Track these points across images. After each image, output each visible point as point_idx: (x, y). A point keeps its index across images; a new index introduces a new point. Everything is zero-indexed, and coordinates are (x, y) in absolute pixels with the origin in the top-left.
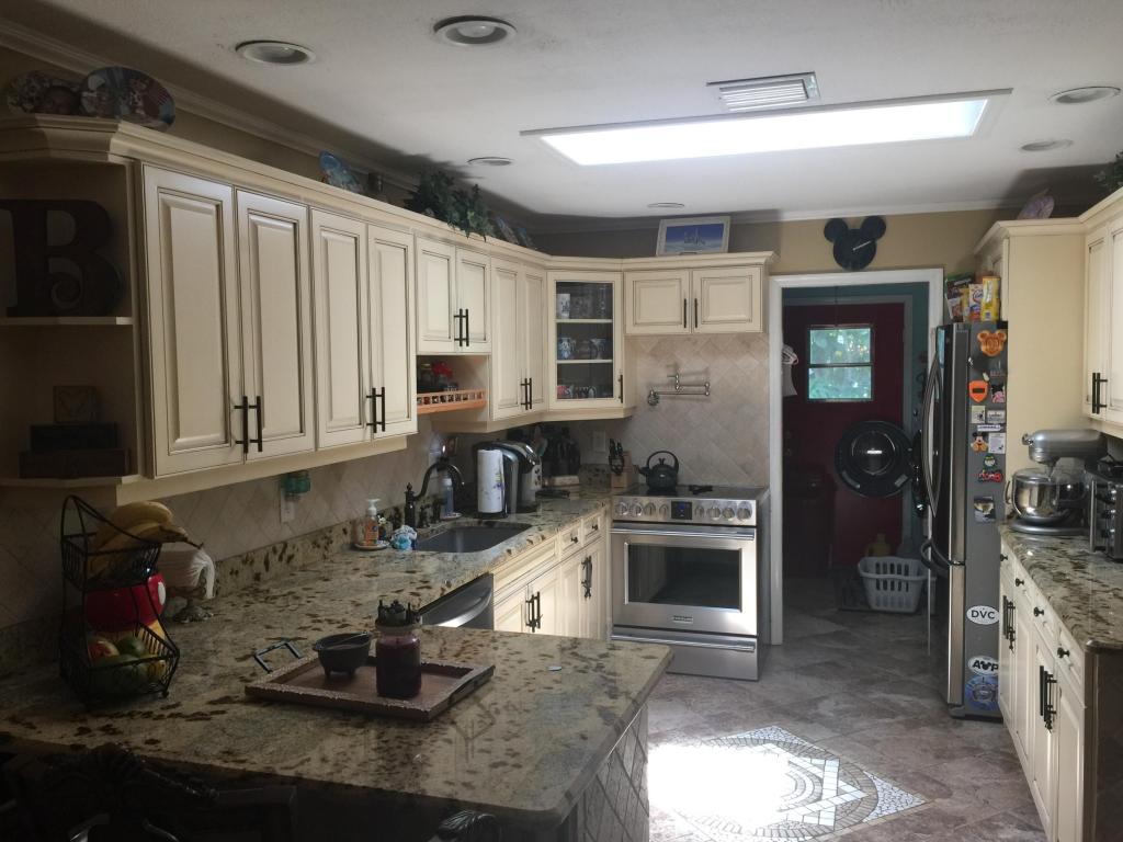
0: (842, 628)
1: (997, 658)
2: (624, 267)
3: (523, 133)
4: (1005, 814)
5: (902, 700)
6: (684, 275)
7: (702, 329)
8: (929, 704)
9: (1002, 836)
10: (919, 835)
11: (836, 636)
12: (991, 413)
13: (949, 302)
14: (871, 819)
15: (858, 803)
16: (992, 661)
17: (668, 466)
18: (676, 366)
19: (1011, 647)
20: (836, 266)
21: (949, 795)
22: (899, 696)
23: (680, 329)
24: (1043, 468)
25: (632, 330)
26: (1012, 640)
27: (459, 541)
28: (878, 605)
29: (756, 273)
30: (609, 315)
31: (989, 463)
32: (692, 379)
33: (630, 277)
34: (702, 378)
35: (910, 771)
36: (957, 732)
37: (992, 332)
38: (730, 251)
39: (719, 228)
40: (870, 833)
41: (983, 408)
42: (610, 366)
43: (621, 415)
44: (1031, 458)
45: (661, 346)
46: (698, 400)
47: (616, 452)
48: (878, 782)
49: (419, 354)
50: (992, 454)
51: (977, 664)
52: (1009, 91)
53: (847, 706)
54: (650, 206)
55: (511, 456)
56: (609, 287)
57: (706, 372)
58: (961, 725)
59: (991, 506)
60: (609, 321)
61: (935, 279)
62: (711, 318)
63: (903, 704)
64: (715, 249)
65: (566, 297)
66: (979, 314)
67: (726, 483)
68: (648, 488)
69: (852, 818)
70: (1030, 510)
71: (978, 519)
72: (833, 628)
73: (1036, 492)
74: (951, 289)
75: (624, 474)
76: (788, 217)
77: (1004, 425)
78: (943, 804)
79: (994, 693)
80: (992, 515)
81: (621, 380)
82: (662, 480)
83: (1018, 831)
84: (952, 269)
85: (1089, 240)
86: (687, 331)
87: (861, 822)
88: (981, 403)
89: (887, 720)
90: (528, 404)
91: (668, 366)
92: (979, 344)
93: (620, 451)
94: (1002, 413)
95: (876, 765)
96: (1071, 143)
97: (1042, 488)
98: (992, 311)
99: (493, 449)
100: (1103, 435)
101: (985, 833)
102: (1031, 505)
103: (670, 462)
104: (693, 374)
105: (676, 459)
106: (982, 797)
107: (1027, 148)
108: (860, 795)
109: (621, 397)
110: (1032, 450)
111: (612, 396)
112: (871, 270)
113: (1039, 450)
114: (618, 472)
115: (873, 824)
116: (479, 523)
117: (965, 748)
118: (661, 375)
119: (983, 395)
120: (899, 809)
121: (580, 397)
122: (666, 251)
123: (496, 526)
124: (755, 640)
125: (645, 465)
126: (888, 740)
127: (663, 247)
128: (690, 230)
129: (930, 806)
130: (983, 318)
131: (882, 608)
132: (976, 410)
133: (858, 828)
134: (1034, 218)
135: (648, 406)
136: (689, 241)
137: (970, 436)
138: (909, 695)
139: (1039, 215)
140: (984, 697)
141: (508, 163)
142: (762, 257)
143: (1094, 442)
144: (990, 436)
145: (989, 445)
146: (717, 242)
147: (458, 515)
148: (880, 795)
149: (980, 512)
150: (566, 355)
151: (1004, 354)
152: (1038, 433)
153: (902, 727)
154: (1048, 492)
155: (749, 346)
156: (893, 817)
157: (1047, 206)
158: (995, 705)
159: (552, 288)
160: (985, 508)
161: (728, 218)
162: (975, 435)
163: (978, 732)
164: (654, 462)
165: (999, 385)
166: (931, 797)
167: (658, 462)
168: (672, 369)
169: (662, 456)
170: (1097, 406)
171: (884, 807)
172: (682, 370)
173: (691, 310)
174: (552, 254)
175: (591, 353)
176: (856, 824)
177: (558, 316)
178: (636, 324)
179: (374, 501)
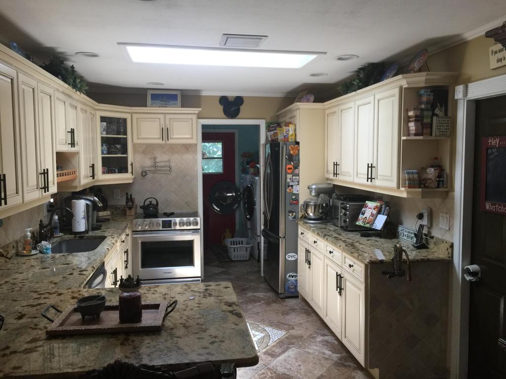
0: (224, 269)
1: (297, 273)
2: (133, 111)
3: (119, 43)
4: (315, 332)
5: (260, 295)
6: (162, 116)
7: (171, 141)
8: (270, 294)
9: (318, 340)
10: (290, 346)
11: (223, 273)
12: (294, 177)
13: (269, 134)
14: (271, 343)
15: (263, 338)
16: (295, 274)
17: (154, 205)
18: (155, 158)
19: (309, 268)
20: (224, 116)
21: (293, 328)
22: (258, 293)
23: (160, 141)
24: (315, 198)
25: (136, 141)
26: (310, 264)
27: (64, 247)
28: (235, 258)
29: (194, 117)
30: (125, 133)
31: (294, 197)
32: (163, 164)
33: (135, 116)
34: (167, 164)
35: (275, 322)
36: (284, 304)
37: (294, 146)
38: (182, 107)
39: (176, 96)
40: (273, 349)
41: (291, 175)
42: (126, 158)
43: (131, 181)
44: (311, 194)
45: (148, 149)
46: (165, 174)
47: (130, 199)
48: (266, 328)
49: (58, 151)
50: (294, 194)
51: (290, 276)
52: (325, 53)
53: (241, 300)
54: (148, 83)
55: (88, 203)
56: (125, 120)
57: (169, 161)
58: (285, 301)
59: (294, 214)
60: (125, 136)
61: (263, 124)
62: (174, 136)
63: (261, 296)
64: (175, 106)
65: (105, 124)
66: (288, 138)
67: (179, 211)
68: (144, 215)
69: (264, 345)
70: (311, 214)
71: (290, 219)
72: (221, 270)
73: (313, 207)
74: (269, 128)
75: (133, 209)
76: (204, 94)
77: (298, 182)
78: (293, 332)
79: (296, 287)
80: (295, 217)
81: (132, 165)
82: (150, 211)
83: (322, 337)
84: (269, 120)
85: (327, 112)
86: (164, 142)
87: (268, 345)
88: (290, 174)
89: (259, 304)
90: (93, 176)
91: (151, 158)
92: (290, 150)
93: (131, 198)
94: (298, 177)
95: (263, 321)
96: (327, 75)
97: (315, 206)
98: (293, 137)
99: (80, 199)
100: (334, 185)
101: (312, 340)
102: (311, 212)
103: (154, 202)
104: (163, 162)
105: (157, 201)
106: (305, 327)
107: (312, 75)
108: (263, 335)
109: (132, 173)
110: (311, 192)
111: (127, 172)
112: (237, 119)
113: (313, 191)
114: (130, 208)
115: (272, 345)
116: (75, 237)
117: (290, 309)
118: (148, 163)
119: (291, 171)
120: (279, 337)
121: (112, 173)
122: (151, 105)
123: (85, 238)
124: (200, 279)
125: (143, 205)
126: (262, 311)
127: (150, 104)
128: (163, 96)
129: (288, 334)
130: (290, 140)
131: (236, 259)
132: (289, 176)
133: (268, 348)
134: (306, 102)
135: (141, 177)
136: (162, 101)
137: (287, 186)
138: (261, 292)
139: (308, 101)
140: (292, 289)
141: (97, 56)
142: (196, 110)
143: (330, 188)
144: (294, 186)
145: (294, 190)
146: (176, 102)
147: (61, 234)
148: (270, 334)
149: (291, 217)
150: (105, 152)
151: (298, 154)
152: (312, 185)
153: (265, 305)
154: (317, 208)
155: (188, 150)
156: (278, 341)
157: (311, 98)
158: (297, 292)
159: (99, 119)
160: (292, 215)
161: (179, 92)
162: (289, 186)
163: (292, 302)
164: (147, 203)
165: (297, 166)
166: (287, 330)
167: (149, 203)
168: (153, 159)
169: (150, 200)
170: (336, 174)
171: (273, 338)
172: (158, 160)
173: (165, 133)
174: (99, 103)
175: (116, 152)
176: (266, 347)
177: (102, 134)
178: (138, 138)
179: (29, 229)
